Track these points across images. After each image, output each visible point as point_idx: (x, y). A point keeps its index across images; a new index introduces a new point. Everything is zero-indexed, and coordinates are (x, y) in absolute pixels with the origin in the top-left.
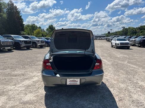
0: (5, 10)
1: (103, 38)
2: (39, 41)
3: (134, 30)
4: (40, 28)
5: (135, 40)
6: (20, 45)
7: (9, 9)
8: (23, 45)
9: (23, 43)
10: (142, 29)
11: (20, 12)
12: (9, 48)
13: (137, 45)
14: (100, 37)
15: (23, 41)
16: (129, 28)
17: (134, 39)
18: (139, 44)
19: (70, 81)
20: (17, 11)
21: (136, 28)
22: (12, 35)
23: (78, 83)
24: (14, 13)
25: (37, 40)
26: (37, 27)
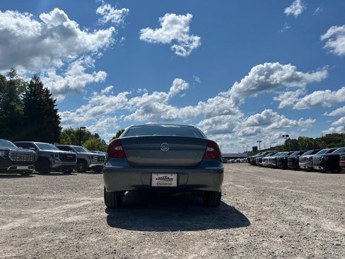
0: (21, 96)
1: (241, 160)
2: (92, 157)
3: (313, 143)
4: (97, 136)
5: (311, 158)
6: (50, 162)
7: (30, 96)
8: (57, 163)
9: (58, 158)
10: (331, 142)
11: (54, 102)
12: (26, 168)
13: (317, 168)
14: (234, 159)
15: (57, 154)
16: (301, 139)
17: (308, 156)
18: (321, 165)
19: (159, 179)
20: (48, 99)
21: (317, 139)
22: (35, 143)
23: (174, 184)
24: (42, 104)
25: (88, 155)
26: (89, 134)
